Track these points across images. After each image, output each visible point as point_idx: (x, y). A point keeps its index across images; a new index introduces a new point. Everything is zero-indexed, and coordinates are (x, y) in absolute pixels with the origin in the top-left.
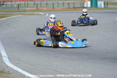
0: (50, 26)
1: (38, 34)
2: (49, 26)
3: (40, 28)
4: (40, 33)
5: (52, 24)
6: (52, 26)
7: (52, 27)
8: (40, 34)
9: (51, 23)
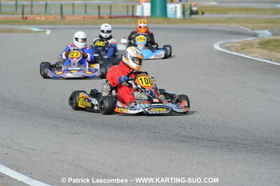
0: (75, 60)
1: (45, 76)
2: (72, 58)
3: (49, 63)
4: (50, 74)
5: (79, 54)
6: (78, 58)
7: (79, 60)
8: (50, 76)
9: (75, 52)
